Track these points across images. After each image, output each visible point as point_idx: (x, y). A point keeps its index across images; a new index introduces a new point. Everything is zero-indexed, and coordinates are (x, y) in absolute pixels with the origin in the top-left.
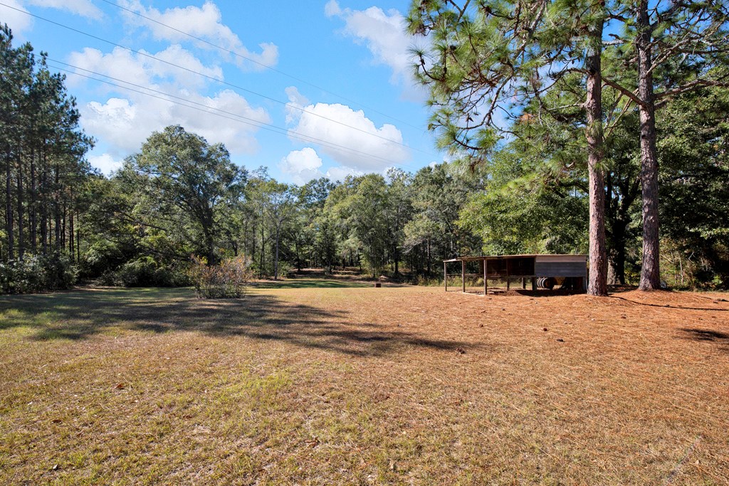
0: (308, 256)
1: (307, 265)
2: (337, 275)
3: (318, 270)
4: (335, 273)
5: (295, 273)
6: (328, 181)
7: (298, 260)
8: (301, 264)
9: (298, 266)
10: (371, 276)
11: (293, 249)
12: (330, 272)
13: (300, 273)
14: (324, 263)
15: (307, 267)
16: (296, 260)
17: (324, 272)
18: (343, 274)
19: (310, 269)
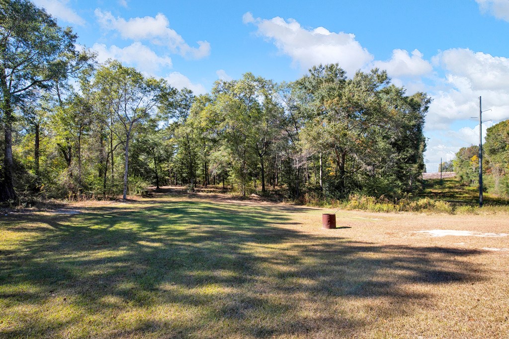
0: (168, 173)
1: (166, 182)
2: (201, 194)
3: (178, 188)
4: (199, 191)
5: (153, 191)
6: (190, 92)
7: (157, 177)
8: (159, 181)
9: (157, 184)
10: (240, 194)
11: (152, 165)
12: (193, 190)
13: (159, 190)
14: (185, 181)
15: (166, 185)
16: (154, 178)
17: (186, 190)
18: (208, 192)
19: (170, 187)
